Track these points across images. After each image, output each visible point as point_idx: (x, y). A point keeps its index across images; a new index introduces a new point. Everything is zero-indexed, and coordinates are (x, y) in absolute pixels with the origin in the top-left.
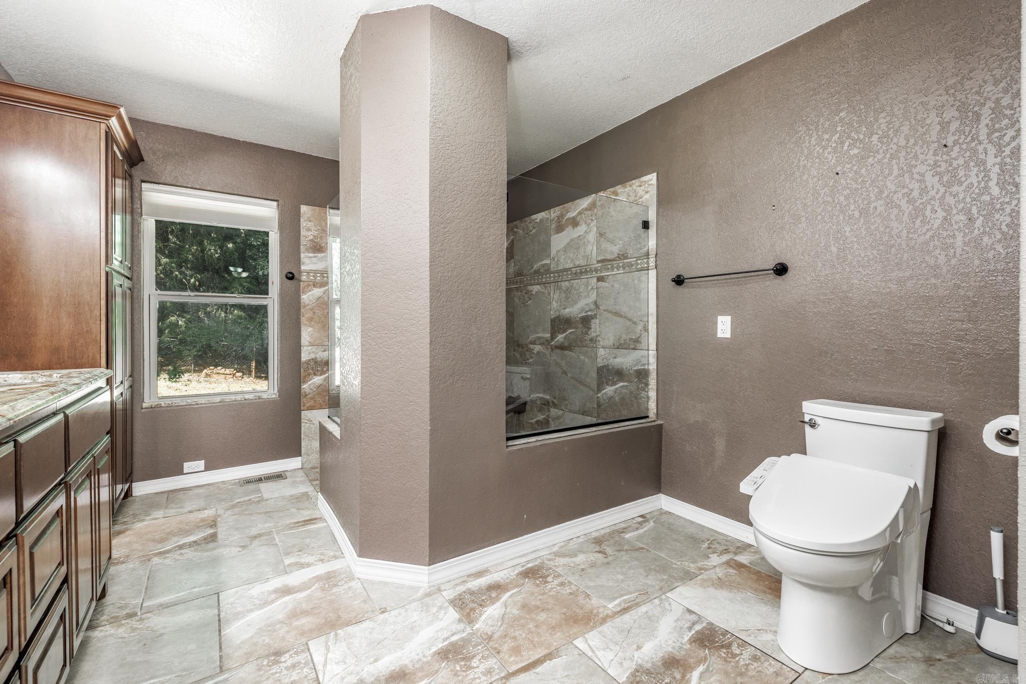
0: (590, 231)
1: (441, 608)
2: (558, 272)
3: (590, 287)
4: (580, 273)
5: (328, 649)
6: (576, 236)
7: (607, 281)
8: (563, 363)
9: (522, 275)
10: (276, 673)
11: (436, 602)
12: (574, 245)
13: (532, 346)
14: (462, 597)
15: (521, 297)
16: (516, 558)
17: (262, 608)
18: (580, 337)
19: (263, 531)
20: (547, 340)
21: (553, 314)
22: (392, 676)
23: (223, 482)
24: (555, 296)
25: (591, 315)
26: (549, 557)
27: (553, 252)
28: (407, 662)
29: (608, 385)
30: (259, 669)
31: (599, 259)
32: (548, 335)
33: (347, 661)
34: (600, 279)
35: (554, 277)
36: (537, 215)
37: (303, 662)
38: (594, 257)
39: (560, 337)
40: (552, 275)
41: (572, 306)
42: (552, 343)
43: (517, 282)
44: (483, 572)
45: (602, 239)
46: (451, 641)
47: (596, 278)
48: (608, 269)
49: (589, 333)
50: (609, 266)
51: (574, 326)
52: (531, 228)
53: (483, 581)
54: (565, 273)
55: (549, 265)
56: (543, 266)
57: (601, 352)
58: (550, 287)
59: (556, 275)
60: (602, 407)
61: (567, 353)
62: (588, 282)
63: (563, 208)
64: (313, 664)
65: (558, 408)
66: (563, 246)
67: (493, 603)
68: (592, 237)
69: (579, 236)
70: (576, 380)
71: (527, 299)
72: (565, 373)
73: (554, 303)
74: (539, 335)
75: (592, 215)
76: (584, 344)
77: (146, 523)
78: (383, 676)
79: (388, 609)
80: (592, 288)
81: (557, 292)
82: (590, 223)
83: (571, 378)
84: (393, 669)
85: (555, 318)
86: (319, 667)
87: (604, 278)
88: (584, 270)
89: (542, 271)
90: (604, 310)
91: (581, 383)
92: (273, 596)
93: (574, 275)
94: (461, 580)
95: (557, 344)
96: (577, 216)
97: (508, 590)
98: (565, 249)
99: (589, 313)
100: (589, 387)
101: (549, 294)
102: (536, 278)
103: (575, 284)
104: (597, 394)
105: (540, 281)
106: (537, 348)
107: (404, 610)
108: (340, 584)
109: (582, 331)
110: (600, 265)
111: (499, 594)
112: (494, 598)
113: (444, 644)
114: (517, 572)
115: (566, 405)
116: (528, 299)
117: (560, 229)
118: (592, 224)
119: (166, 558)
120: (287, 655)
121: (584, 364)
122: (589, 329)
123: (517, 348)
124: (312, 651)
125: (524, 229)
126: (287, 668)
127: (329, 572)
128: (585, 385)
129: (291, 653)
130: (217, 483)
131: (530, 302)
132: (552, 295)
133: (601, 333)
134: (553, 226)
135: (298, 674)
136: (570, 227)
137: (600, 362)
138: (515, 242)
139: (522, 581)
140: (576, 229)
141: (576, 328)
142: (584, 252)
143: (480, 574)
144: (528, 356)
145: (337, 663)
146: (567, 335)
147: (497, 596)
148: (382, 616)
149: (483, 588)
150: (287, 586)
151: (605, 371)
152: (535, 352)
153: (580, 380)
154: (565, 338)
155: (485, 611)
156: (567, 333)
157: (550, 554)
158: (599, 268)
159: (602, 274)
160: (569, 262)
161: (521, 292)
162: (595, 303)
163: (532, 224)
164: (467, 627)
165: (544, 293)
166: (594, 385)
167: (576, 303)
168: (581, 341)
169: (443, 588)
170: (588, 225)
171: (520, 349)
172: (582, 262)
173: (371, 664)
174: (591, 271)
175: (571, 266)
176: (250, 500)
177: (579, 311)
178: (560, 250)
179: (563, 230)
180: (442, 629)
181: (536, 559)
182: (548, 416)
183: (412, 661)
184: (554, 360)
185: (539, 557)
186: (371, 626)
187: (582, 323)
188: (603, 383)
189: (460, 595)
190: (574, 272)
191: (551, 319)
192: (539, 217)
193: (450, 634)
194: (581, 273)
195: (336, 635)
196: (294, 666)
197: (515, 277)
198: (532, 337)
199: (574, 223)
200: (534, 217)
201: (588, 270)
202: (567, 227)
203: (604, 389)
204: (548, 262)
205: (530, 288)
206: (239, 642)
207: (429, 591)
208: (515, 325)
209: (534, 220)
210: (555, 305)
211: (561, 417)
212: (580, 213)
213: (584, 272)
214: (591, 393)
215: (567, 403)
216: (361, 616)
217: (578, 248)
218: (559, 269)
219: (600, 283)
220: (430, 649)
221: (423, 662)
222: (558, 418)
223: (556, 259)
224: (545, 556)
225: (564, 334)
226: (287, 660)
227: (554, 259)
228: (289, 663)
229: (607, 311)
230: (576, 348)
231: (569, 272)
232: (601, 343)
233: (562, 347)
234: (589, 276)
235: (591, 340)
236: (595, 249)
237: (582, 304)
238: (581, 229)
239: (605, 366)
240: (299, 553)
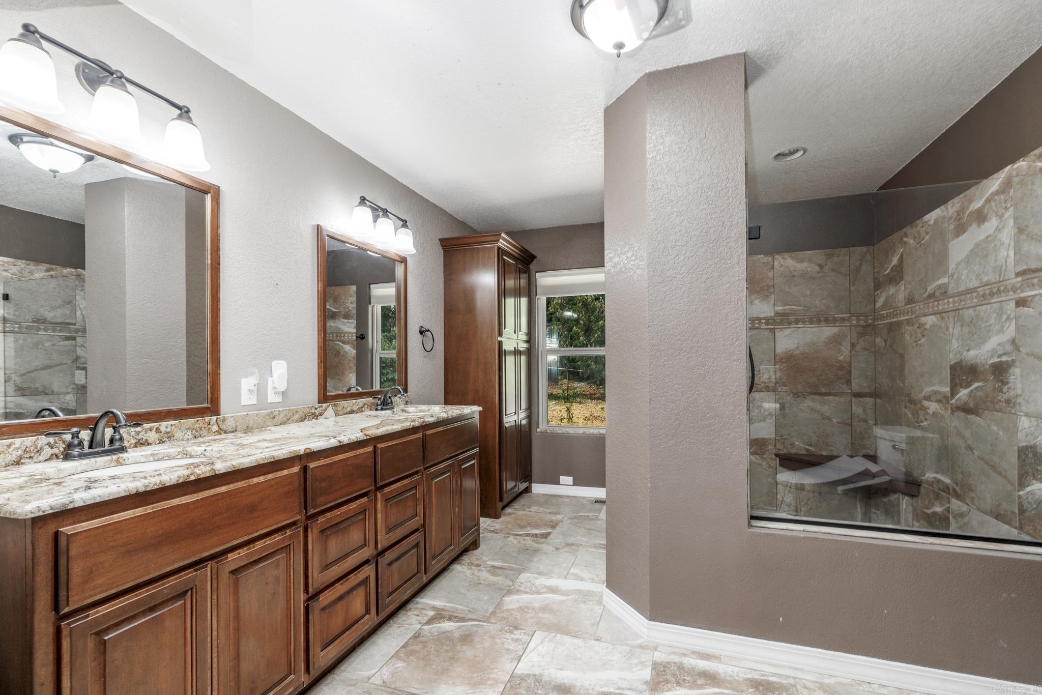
0: (1003, 227)
1: (641, 663)
2: (960, 294)
3: (1005, 317)
4: (989, 294)
5: (542, 643)
6: (983, 237)
7: (1032, 305)
8: (967, 433)
9: (914, 302)
10: (505, 638)
11: (643, 656)
12: (981, 252)
13: (926, 403)
14: (668, 666)
15: (913, 333)
16: (763, 663)
17: (533, 594)
18: (991, 396)
19: (577, 543)
20: (945, 397)
21: (953, 358)
22: (560, 686)
23: (584, 498)
24: (955, 331)
25: (1007, 361)
26: (808, 684)
27: (952, 266)
28: (578, 684)
29: (1035, 478)
30: (500, 631)
31: (1019, 269)
32: (946, 389)
33: (545, 657)
34: (1020, 303)
35: (954, 302)
36: (931, 213)
37: (523, 641)
38: (1012, 267)
39: (963, 393)
40: (951, 300)
41: (979, 346)
42: (953, 401)
43: (908, 312)
44: (712, 656)
45: (1023, 237)
46: (623, 692)
47: (1014, 302)
48: (1033, 285)
49: (1005, 390)
50: (1035, 281)
51: (981, 377)
52: (923, 234)
53: (702, 664)
54: (969, 296)
55: (945, 286)
56: (940, 287)
57: (1024, 423)
58: (948, 318)
59: (956, 299)
60: (1027, 514)
61: (973, 418)
62: (1001, 309)
63: (964, 197)
64: (528, 645)
65: (961, 500)
66: (964, 256)
67: (691, 688)
68: (1007, 235)
69: (988, 237)
70: (987, 463)
71: (919, 336)
72: (970, 448)
73: (954, 341)
74: (935, 388)
75: (1006, 201)
76: (997, 407)
77: (524, 512)
78: (555, 682)
79: (603, 640)
80: (1008, 318)
81: (958, 325)
82: (1003, 214)
83: (979, 458)
84: (566, 682)
85: (956, 364)
86: (528, 650)
87: (1026, 301)
88: (995, 290)
89: (937, 294)
90: (1027, 354)
91: (993, 467)
92: (544, 590)
93: (982, 299)
94: (682, 651)
95: (959, 404)
96: (983, 206)
97: (719, 687)
98: (968, 260)
99: (1004, 358)
100: (1005, 477)
101: (947, 328)
102: (931, 305)
103: (982, 313)
104: (1019, 491)
105: (936, 309)
106: (933, 407)
107: (613, 647)
108: (588, 603)
109: (994, 386)
110: (1020, 279)
111: (706, 685)
112: (698, 685)
113: (615, 691)
114: (749, 676)
115: (973, 498)
116: (921, 336)
117: (960, 230)
118: (1006, 216)
119: (516, 539)
120: (519, 631)
121: (997, 439)
122: (1005, 383)
123: (908, 404)
124: (533, 638)
125: (915, 238)
126: (513, 639)
127: (590, 591)
128: (1000, 473)
129: (523, 631)
130: (580, 497)
131: (923, 340)
132: (951, 329)
133: (1023, 390)
134: (952, 227)
135: (515, 646)
136: (974, 225)
137: (1022, 440)
138: (905, 256)
139: (745, 688)
140: (983, 227)
141: (985, 381)
142: (996, 261)
143: (706, 656)
144: (921, 417)
145: (539, 655)
146: (972, 391)
147: (702, 685)
148: (593, 642)
149: (696, 670)
150: (557, 587)
151: (1030, 455)
152: (930, 412)
153: (992, 464)
154: (970, 395)
155: (676, 690)
156: (973, 387)
157: (816, 682)
158: (1019, 285)
159: (1023, 295)
160: (974, 278)
161: (912, 325)
162: (1013, 342)
163: (924, 229)
164: (648, 691)
165: (940, 327)
166: (1014, 475)
167: (984, 341)
168: (993, 403)
169: (659, 649)
170: (1001, 217)
171: (913, 406)
172: (992, 277)
173: (556, 669)
174: (1006, 290)
175: (977, 284)
176: (588, 516)
177: (989, 354)
178: (961, 261)
179: (964, 232)
180: (625, 679)
181: (789, 677)
182: (948, 510)
183: (582, 686)
184: (955, 426)
185: (794, 678)
186: (580, 644)
187: (994, 374)
188: (1027, 473)
189: (668, 663)
190: (981, 293)
191: (950, 365)
192: (932, 216)
193: (628, 687)
194: (992, 294)
195: (555, 636)
196: (517, 640)
197: (906, 305)
198: (927, 390)
199: (980, 217)
200: (927, 217)
201: (1002, 288)
202: (971, 225)
203: (1029, 485)
204: (944, 280)
205: (923, 320)
206: (505, 608)
207: (646, 644)
208: (906, 372)
209: (926, 222)
210: (955, 344)
211: (966, 515)
212: (988, 201)
213: (996, 293)
214: (1010, 488)
215: (973, 495)
216: (580, 633)
217: (986, 256)
218: (961, 289)
219: (1022, 310)
220: (601, 687)
221: (588, 693)
222: (961, 515)
223: (955, 277)
224: (804, 681)
225: (968, 390)
226: (517, 634)
227: (953, 276)
228: (516, 637)
229: (1032, 355)
230: (986, 412)
231: (975, 294)
232: (1023, 408)
233: (965, 409)
234: (1004, 299)
235: (1008, 401)
236: (1012, 254)
237: (993, 343)
238: (991, 225)
239: (1031, 447)
240: (584, 568)
